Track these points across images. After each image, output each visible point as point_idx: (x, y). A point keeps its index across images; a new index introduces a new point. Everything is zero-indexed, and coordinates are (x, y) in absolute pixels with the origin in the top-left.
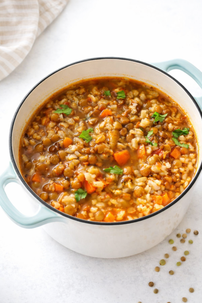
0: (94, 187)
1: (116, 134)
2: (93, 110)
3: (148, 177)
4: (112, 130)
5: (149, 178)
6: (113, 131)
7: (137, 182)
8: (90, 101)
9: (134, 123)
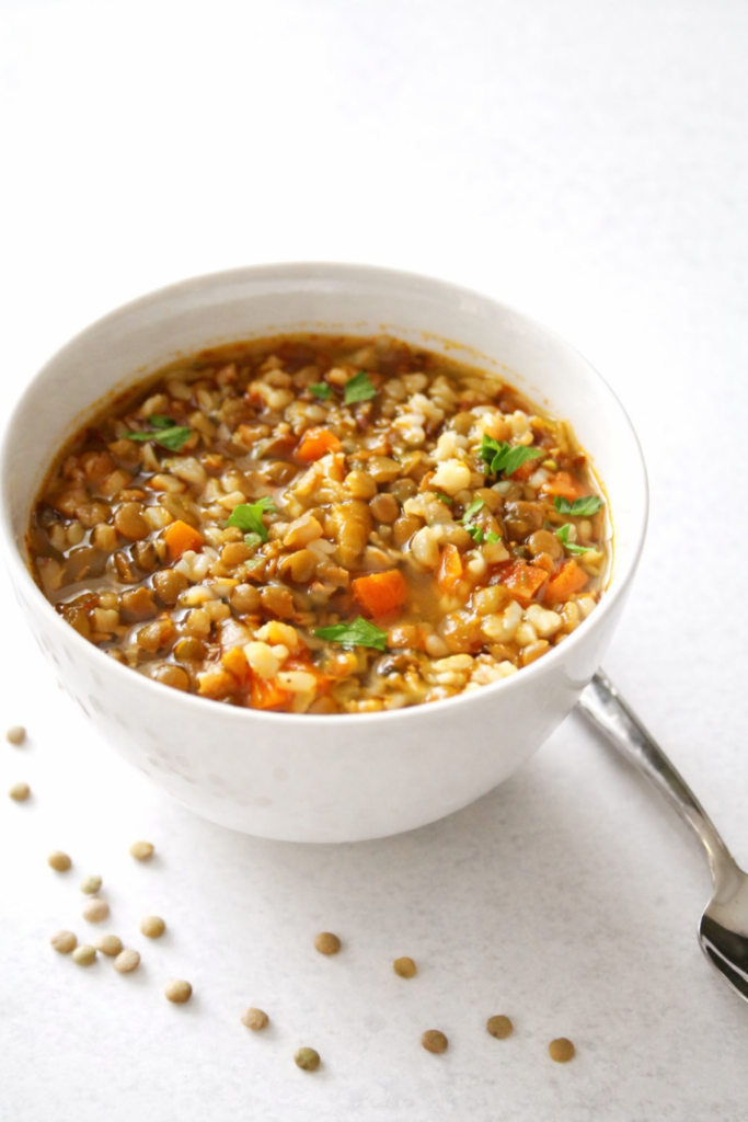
0: (282, 692)
1: (360, 517)
2: (270, 435)
3: (474, 655)
4: (341, 502)
5: (478, 659)
6: (347, 503)
7: (435, 673)
8: (257, 406)
9: (415, 476)
